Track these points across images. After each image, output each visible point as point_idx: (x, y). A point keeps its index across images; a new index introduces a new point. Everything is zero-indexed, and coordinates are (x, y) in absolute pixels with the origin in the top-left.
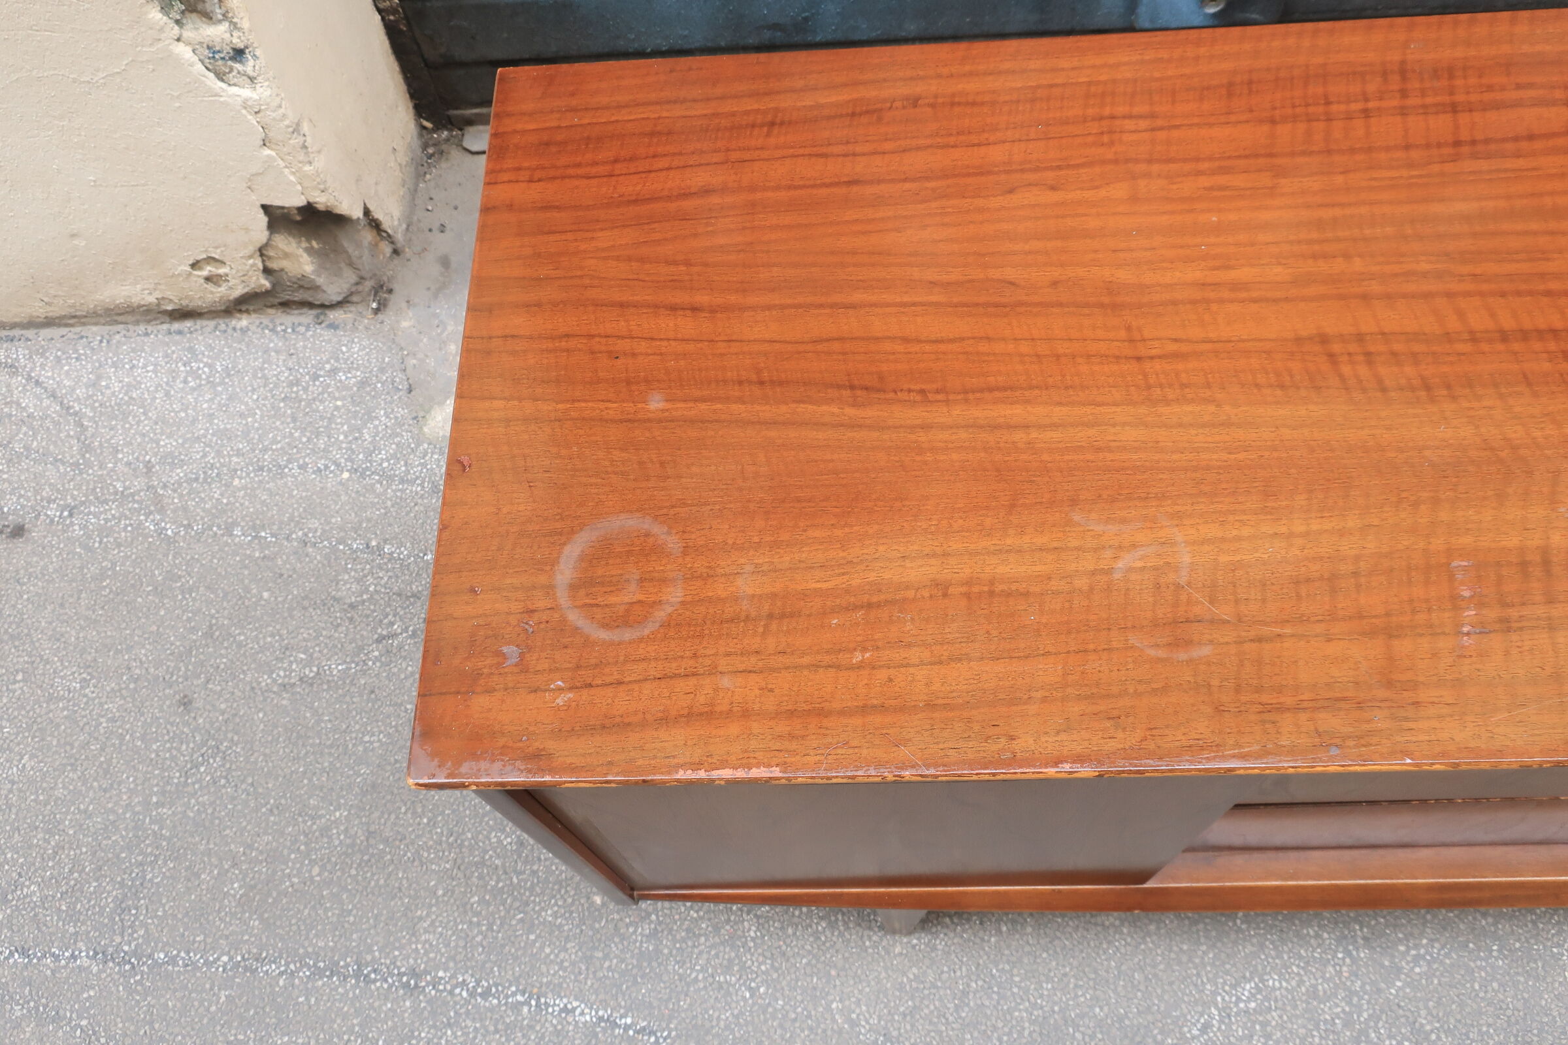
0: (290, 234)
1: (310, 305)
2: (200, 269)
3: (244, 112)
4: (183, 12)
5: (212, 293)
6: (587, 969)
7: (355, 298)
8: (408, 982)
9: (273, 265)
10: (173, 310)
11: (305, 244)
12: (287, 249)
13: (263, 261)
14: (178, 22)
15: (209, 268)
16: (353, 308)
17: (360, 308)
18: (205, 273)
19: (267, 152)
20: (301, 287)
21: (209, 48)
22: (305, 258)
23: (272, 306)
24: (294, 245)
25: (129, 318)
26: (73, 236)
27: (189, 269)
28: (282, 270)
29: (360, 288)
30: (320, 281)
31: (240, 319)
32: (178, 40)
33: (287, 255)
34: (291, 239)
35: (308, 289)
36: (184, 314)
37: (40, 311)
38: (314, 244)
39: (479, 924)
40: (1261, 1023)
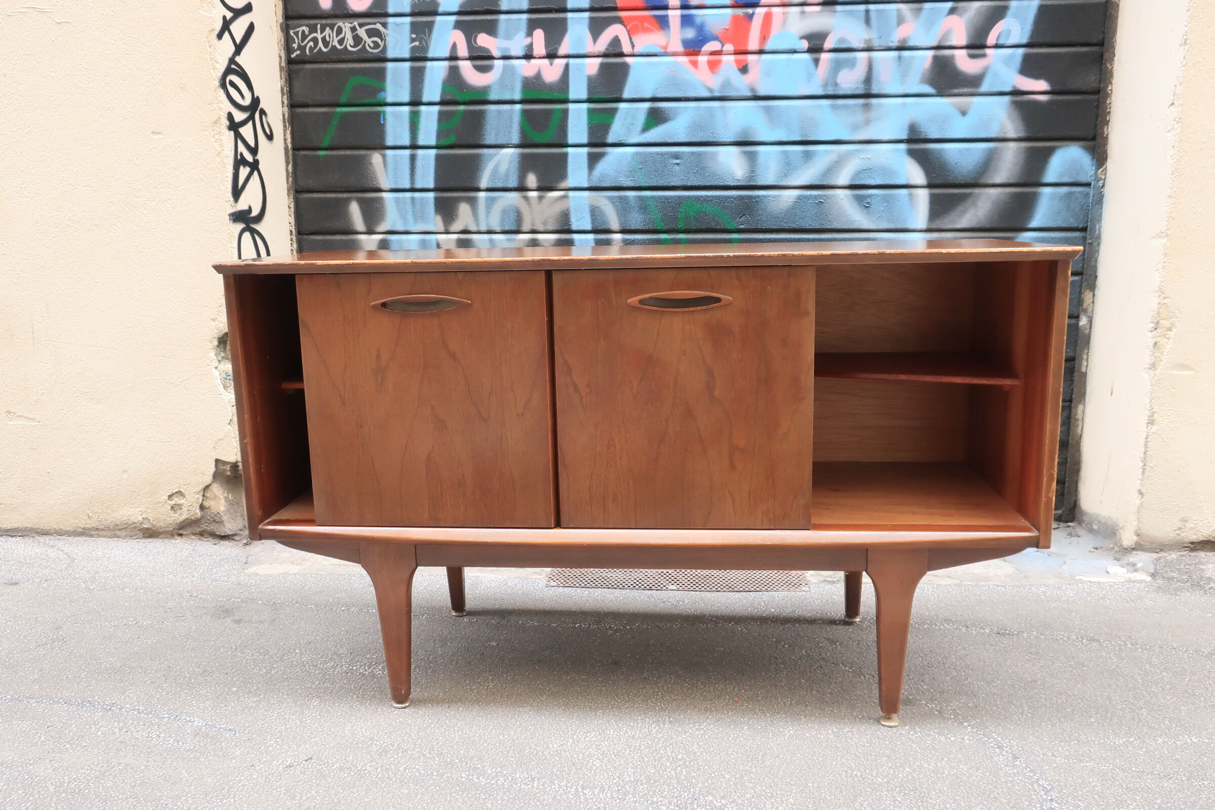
0: (221, 486)
1: (213, 535)
2: (172, 500)
3: (228, 404)
4: (223, 358)
5: (171, 517)
6: (212, 709)
7: (237, 538)
8: (107, 708)
9: (206, 504)
10: (147, 529)
11: (225, 495)
12: (217, 493)
13: (203, 500)
14: (219, 361)
15: (176, 499)
16: (234, 542)
17: (237, 543)
18: (173, 503)
19: (229, 427)
20: (214, 521)
21: (226, 373)
22: (223, 502)
23: (194, 534)
24: (221, 492)
25: (123, 533)
26: (125, 471)
27: (166, 498)
28: (209, 508)
29: (242, 533)
30: (225, 518)
31: (176, 540)
32: (216, 368)
33: (215, 497)
34: (221, 489)
35: (217, 522)
36: (151, 533)
37: (82, 522)
38: (230, 496)
39: (162, 692)
40: (596, 745)
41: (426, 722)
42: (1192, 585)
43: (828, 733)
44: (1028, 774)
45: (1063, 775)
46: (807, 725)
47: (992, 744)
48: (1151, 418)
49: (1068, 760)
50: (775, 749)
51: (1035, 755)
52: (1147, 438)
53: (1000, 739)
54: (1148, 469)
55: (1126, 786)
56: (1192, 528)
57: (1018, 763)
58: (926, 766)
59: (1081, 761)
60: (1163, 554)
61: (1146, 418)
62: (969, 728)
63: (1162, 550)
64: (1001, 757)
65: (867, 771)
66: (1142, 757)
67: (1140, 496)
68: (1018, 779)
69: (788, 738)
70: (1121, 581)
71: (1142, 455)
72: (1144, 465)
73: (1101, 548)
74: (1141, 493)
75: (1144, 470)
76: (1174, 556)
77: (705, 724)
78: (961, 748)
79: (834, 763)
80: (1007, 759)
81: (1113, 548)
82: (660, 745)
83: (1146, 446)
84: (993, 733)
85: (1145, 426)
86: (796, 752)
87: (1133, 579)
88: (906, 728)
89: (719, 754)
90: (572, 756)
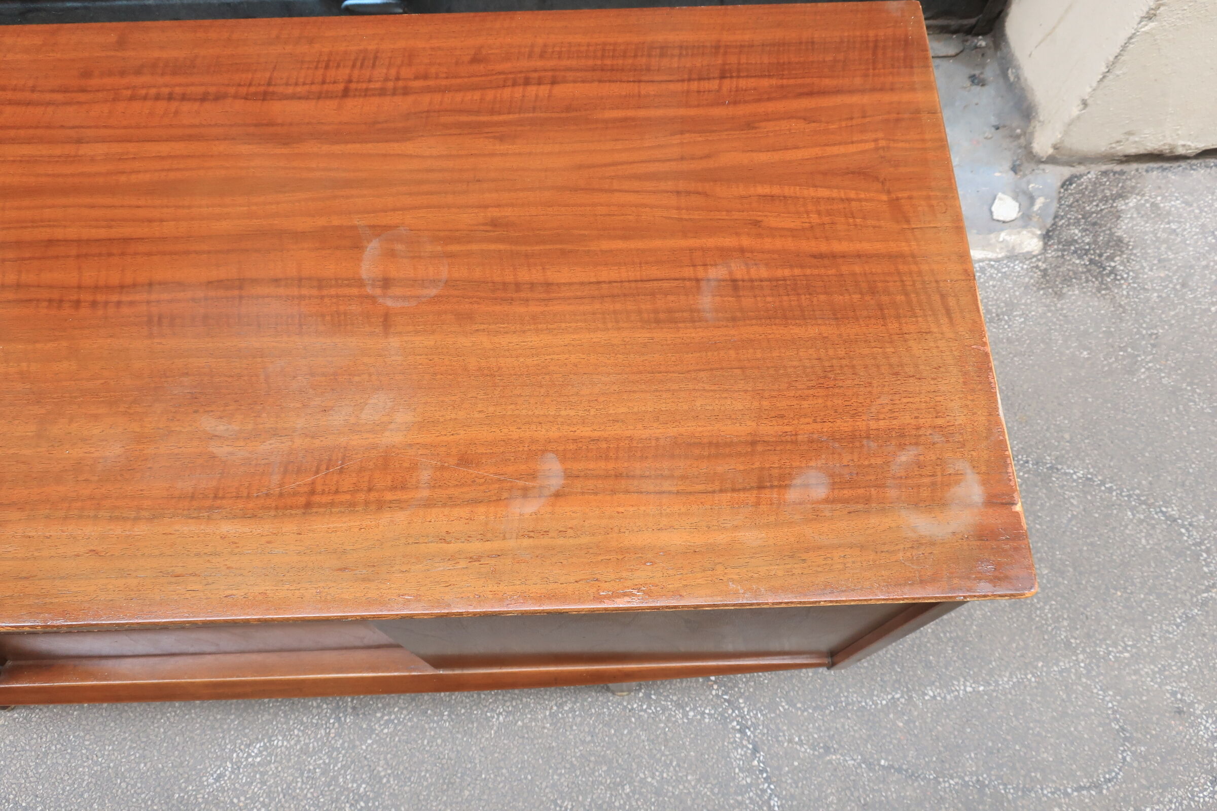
41: (44, 739)
42: (1091, 261)
43: (545, 716)
44: (761, 787)
45: (800, 784)
46: (521, 700)
47: (735, 723)
48: (1153, 12)
49: (814, 750)
50: (477, 761)
51: (778, 741)
52: (1131, 38)
53: (746, 710)
54: (1111, 76)
55: (865, 799)
56: (1136, 142)
57: (756, 763)
58: (649, 780)
59: (827, 749)
60: (1081, 169)
61: (1146, 9)
62: (715, 687)
63: (1080, 163)
64: (739, 751)
65: (580, 798)
66: (899, 735)
67: (1082, 106)
68: (750, 798)
69: (495, 732)
70: (1000, 256)
71: (1111, 59)
72: (1108, 72)
73: (1004, 126)
74: (1085, 104)
75: (1104, 77)
76: (1092, 173)
77: (396, 709)
78: (697, 735)
79: (544, 785)
80: (746, 752)
81: (1018, 137)
82: (339, 765)
83: (1124, 48)
84: (741, 695)
85: (1138, 19)
86: (502, 764)
87: (1018, 251)
88: (641, 695)
89: (409, 778)
90: (232, 802)
